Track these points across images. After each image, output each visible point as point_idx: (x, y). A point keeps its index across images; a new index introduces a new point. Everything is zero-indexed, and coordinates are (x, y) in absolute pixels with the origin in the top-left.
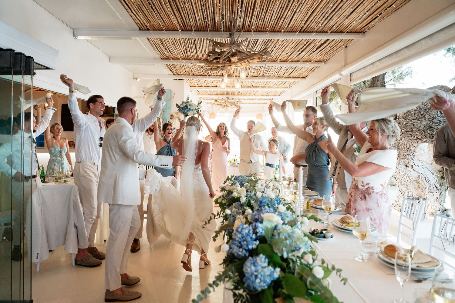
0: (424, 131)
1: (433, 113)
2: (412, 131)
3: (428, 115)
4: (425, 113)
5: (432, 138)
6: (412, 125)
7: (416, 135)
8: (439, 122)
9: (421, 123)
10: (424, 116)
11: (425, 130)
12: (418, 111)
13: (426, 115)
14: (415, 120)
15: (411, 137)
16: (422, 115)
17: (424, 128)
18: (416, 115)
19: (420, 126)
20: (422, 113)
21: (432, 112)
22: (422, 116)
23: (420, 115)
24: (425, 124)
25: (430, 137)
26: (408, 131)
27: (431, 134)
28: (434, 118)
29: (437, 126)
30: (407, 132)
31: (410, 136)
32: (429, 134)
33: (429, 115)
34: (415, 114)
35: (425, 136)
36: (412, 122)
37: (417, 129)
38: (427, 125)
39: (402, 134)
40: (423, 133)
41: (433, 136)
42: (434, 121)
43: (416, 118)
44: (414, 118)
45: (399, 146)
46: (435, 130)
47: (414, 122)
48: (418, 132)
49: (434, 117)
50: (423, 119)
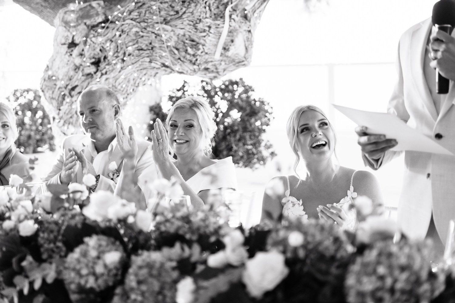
0: (177, 49)
1: (199, 10)
2: (152, 48)
3: (189, 14)
4: (184, 9)
5: (194, 64)
6: (154, 36)
7: (161, 57)
8: (207, 29)
9: (172, 31)
10: (181, 16)
11: (180, 46)
12: (166, 5)
13: (185, 13)
14: (161, 23)
15: (150, 62)
16: (177, 12)
17: (176, 42)
18: (163, 13)
19: (170, 38)
20: (177, 8)
21: (198, 7)
22: (177, 16)
23: (172, 13)
24: (181, 32)
25: (191, 61)
26: (142, 49)
27: (194, 55)
28: (200, 20)
29: (205, 37)
30: (141, 52)
31: (148, 60)
32: (189, 54)
33: (192, 13)
34: (160, 10)
35: (179, 59)
36: (153, 27)
37: (165, 45)
38: (184, 35)
39: (129, 55)
40: (176, 52)
41: (197, 60)
42: (200, 26)
43: (165, 20)
44: (160, 19)
45: (117, 84)
46: (201, 47)
47: (159, 30)
48: (165, 52)
49: (201, 17)
50: (179, 22)
